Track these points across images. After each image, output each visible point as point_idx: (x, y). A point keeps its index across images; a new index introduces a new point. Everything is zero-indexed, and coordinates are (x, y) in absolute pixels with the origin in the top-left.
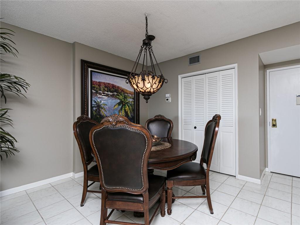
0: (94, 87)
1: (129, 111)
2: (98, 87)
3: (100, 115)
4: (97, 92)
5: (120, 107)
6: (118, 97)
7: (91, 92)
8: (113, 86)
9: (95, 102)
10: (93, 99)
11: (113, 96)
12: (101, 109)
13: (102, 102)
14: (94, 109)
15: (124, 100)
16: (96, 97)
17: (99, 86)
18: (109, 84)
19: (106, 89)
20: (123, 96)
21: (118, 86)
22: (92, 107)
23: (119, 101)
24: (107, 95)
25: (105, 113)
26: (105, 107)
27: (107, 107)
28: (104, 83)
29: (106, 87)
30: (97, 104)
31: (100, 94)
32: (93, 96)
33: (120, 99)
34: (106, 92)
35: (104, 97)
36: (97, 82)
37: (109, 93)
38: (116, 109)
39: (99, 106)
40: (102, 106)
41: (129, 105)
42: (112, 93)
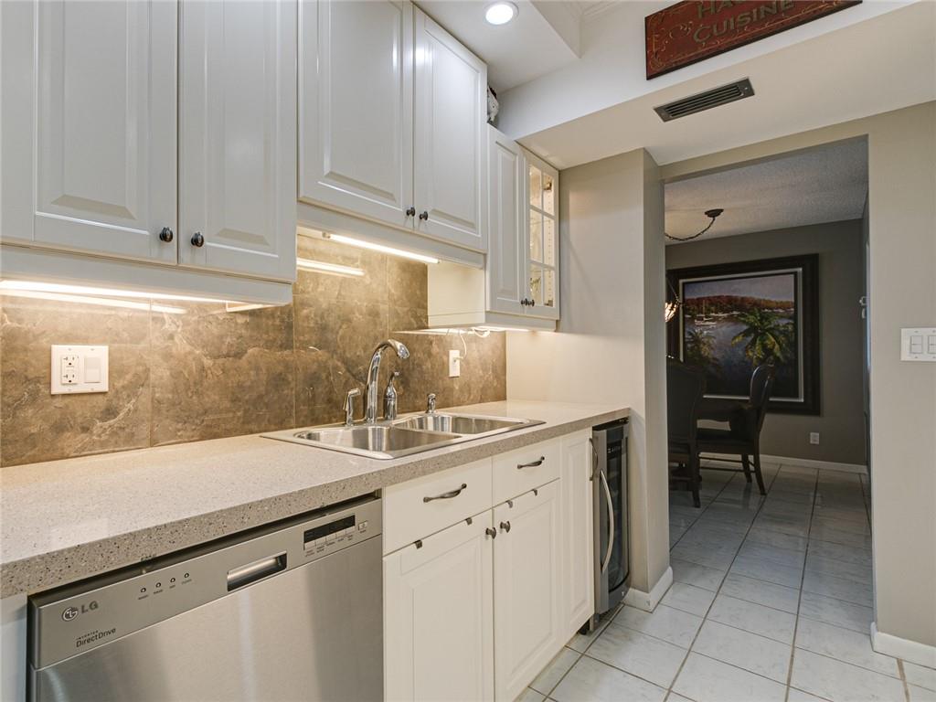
0: (689, 309)
1: (777, 346)
2: (696, 307)
3: (701, 356)
4: (693, 318)
5: (749, 339)
6: (742, 319)
7: (684, 318)
8: (730, 300)
9: (691, 334)
10: (687, 329)
11: (730, 319)
12: (702, 346)
13: (705, 332)
14: (689, 345)
15: (762, 324)
16: (691, 326)
17: (698, 305)
18: (719, 297)
19: (713, 308)
20: (758, 314)
21: (743, 296)
22: (684, 343)
23: (745, 327)
24: (715, 319)
25: (712, 352)
26: (711, 342)
27: (715, 341)
28: (709, 298)
29: (712, 304)
30: (693, 336)
31: (701, 319)
32: (686, 325)
33: (747, 324)
34: (714, 314)
35: (707, 323)
36: (693, 299)
37: (720, 315)
38: (738, 345)
39: (696, 340)
40: (706, 340)
41: (777, 333)
42: (725, 315)
